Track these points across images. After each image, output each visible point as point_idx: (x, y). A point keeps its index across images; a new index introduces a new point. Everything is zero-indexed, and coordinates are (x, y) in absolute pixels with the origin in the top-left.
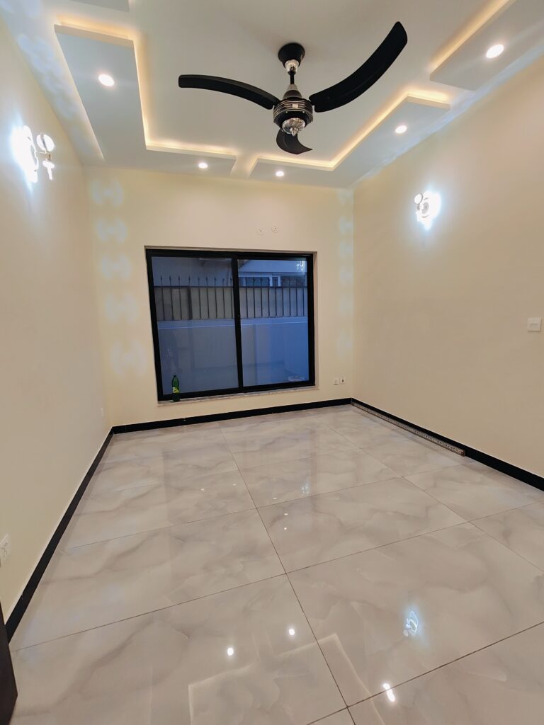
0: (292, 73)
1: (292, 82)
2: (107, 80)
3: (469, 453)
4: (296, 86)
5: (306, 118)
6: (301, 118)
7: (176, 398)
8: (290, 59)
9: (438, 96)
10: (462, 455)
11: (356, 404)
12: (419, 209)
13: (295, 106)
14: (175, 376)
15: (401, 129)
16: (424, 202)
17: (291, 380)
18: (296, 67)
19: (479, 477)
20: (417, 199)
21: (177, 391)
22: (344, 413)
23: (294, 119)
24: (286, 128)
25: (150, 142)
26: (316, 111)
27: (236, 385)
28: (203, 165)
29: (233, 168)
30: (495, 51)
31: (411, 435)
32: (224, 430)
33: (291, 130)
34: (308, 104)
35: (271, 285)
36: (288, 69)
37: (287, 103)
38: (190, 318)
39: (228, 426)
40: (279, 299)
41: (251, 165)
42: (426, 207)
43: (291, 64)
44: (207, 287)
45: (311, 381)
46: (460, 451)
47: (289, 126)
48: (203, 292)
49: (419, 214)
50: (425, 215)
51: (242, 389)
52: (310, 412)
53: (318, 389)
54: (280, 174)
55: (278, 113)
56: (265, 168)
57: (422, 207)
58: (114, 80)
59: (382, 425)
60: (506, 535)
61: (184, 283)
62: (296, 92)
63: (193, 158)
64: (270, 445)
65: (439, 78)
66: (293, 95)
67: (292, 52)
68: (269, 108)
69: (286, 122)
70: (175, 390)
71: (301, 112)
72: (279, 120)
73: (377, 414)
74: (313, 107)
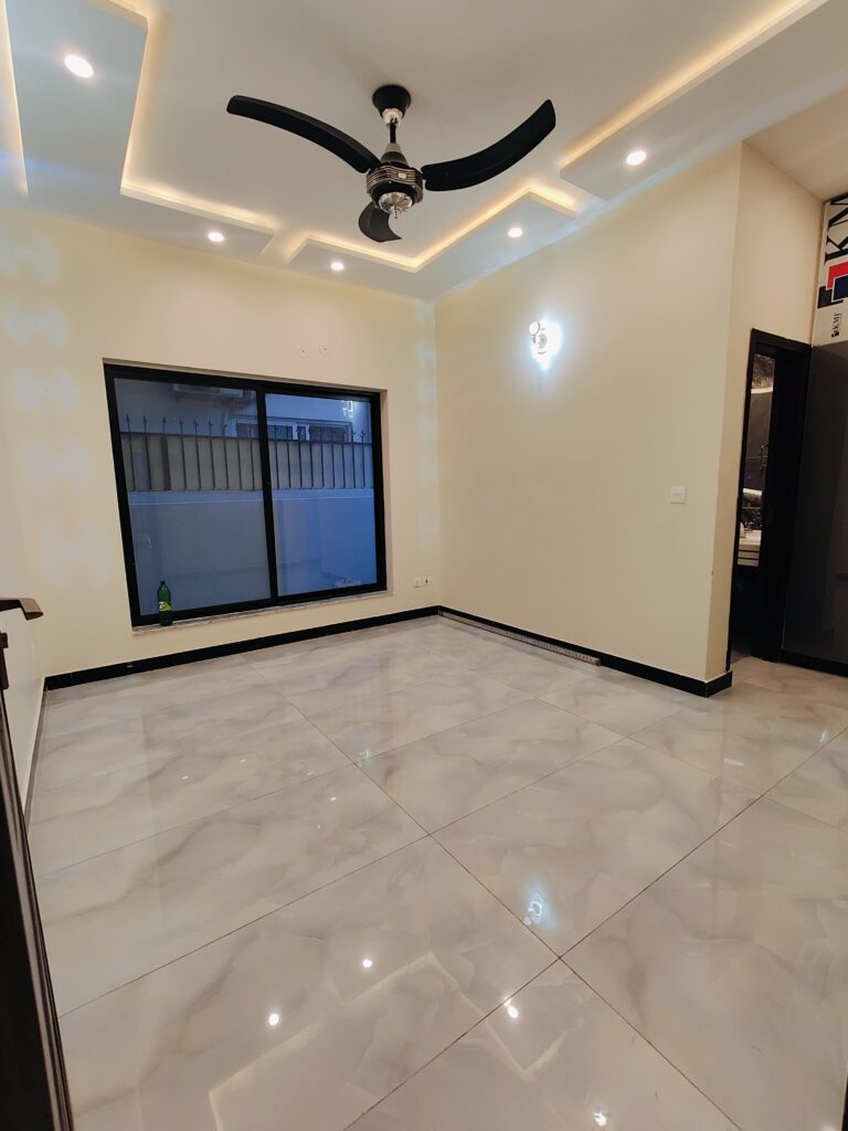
0: (393, 127)
1: (393, 139)
2: (79, 66)
3: (606, 661)
4: (399, 147)
5: (414, 195)
6: (408, 194)
7: (165, 620)
8: (391, 107)
9: (563, 198)
10: (597, 664)
11: (445, 614)
12: (534, 341)
13: (402, 176)
14: (163, 583)
15: (515, 232)
16: (540, 332)
17: (340, 585)
18: (399, 120)
19: (621, 688)
20: (533, 328)
21: (168, 608)
22: (431, 628)
23: (398, 194)
24: (385, 204)
25: (129, 184)
26: (428, 188)
27: (265, 594)
28: (216, 237)
29: (266, 248)
30: (636, 158)
31: (529, 648)
32: (256, 665)
33: (393, 208)
34: (418, 176)
35: (295, 437)
36: (387, 120)
37: (391, 169)
38: (168, 487)
39: (261, 660)
40: (317, 460)
41: (293, 246)
42: (543, 340)
43: (391, 114)
44: (196, 437)
45: (380, 584)
46: (594, 659)
47: (390, 202)
48: (189, 445)
49: (534, 349)
50: (542, 350)
51: (276, 600)
52: (385, 629)
53: (392, 595)
54: (337, 266)
55: (375, 182)
56: (314, 256)
57: (538, 340)
58: (95, 71)
59: (487, 639)
60: (669, 744)
61: (155, 427)
62: (399, 156)
63: (200, 222)
64: (340, 679)
65: (571, 176)
66: (396, 159)
67: (392, 97)
68: (362, 170)
69: (385, 197)
70: (164, 607)
71: (409, 187)
72: (376, 193)
73: (480, 625)
74: (424, 181)
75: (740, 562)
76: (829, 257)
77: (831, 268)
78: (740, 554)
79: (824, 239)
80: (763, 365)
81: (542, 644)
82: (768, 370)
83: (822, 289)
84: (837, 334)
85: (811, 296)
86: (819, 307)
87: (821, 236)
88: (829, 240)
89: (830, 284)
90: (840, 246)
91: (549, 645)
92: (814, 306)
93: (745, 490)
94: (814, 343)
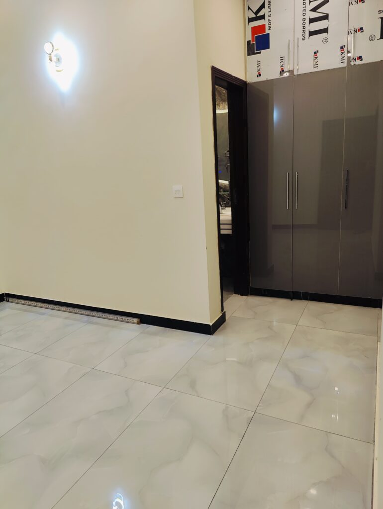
3: (145, 319)
10: (138, 323)
11: (11, 300)
16: (56, 52)
20: (47, 47)
31: (86, 318)
46: (136, 320)
49: (50, 68)
50: (58, 69)
57: (54, 59)
75: (222, 232)
76: (251, 20)
77: (253, 28)
78: (222, 227)
79: (247, 8)
80: (220, 94)
81: (95, 313)
82: (223, 97)
83: (249, 42)
84: (260, 75)
85: (243, 48)
86: (248, 55)
87: (244, 5)
88: (249, 8)
89: (253, 41)
90: (256, 13)
91: (101, 314)
92: (245, 54)
93: (220, 181)
94: (248, 80)
